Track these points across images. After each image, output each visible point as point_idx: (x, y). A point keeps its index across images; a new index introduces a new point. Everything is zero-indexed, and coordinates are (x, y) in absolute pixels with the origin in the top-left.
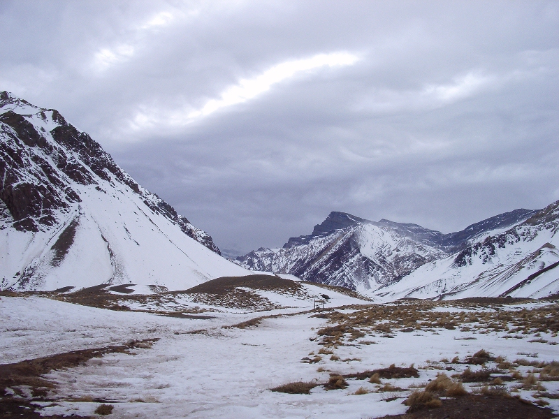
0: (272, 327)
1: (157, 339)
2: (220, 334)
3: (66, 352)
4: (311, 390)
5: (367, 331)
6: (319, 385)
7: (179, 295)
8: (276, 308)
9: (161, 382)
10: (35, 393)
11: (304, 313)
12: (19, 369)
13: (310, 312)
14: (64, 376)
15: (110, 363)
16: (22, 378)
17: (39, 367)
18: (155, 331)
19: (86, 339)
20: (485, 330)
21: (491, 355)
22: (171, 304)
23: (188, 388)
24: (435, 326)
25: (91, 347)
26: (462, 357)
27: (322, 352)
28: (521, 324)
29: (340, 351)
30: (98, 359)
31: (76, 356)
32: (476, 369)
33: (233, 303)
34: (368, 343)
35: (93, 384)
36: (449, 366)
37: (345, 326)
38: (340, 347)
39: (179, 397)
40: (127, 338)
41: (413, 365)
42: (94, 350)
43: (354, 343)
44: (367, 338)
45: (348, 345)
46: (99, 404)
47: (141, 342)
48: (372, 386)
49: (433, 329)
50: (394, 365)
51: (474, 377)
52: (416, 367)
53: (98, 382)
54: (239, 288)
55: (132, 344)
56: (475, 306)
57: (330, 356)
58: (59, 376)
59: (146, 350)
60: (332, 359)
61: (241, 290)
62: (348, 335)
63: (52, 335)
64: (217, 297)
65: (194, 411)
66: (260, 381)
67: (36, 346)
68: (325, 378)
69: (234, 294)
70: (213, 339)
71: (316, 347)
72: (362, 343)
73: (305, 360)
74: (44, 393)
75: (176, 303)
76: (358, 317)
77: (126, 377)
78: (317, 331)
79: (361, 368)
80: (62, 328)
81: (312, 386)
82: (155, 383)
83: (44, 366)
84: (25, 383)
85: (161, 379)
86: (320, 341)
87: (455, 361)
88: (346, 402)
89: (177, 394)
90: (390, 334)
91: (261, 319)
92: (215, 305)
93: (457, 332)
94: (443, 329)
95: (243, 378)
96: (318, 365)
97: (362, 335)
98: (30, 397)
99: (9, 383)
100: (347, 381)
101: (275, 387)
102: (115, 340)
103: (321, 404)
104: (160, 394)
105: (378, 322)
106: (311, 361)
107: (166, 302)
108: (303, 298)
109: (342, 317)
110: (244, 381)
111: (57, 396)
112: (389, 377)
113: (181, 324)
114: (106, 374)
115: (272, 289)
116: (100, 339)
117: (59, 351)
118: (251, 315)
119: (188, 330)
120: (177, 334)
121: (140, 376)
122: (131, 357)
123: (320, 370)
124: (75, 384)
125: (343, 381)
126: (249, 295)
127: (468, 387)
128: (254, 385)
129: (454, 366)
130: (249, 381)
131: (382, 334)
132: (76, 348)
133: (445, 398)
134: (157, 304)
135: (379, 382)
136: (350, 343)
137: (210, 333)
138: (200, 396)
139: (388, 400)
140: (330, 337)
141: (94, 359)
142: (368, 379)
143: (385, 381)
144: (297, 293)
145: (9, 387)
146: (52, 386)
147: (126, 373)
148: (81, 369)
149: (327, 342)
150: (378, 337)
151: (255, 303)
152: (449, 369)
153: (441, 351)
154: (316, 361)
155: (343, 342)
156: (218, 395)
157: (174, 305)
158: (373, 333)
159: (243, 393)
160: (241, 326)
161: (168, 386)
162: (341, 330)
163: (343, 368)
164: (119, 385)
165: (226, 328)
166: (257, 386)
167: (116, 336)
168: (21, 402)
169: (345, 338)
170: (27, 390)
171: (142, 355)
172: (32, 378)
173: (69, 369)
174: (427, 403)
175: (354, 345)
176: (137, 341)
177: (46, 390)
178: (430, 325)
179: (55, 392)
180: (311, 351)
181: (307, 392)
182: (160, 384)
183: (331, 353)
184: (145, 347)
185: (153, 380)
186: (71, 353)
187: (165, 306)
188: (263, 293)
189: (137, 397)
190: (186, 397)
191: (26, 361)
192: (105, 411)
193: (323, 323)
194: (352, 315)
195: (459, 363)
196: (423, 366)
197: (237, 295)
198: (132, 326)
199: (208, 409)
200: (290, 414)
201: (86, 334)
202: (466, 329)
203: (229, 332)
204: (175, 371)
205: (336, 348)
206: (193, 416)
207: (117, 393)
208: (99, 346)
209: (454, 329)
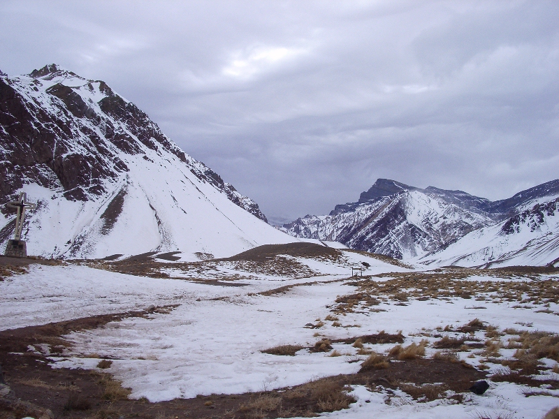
0: (301, 295)
1: (177, 306)
2: (241, 301)
3: (89, 316)
4: (297, 353)
5: (384, 300)
6: (305, 348)
7: (221, 262)
8: (315, 275)
9: (167, 343)
10: (53, 350)
11: (342, 280)
12: (43, 331)
13: (349, 279)
14: (81, 336)
15: (127, 327)
16: (44, 338)
17: (61, 328)
18: (180, 297)
19: (114, 306)
20: (499, 300)
21: (484, 324)
23: (189, 349)
24: (452, 294)
25: (113, 312)
26: (456, 326)
27: (329, 318)
28: (535, 295)
29: (344, 319)
30: (117, 322)
31: (96, 320)
33: (274, 271)
34: (377, 311)
35: (106, 344)
36: (439, 333)
38: (349, 314)
39: (177, 356)
40: (148, 304)
41: (401, 332)
42: (115, 315)
43: (366, 310)
44: (382, 306)
45: (358, 313)
46: (101, 360)
47: (162, 308)
49: (449, 298)
52: (404, 334)
53: (111, 342)
54: (281, 256)
55: (152, 310)
57: (332, 323)
58: (77, 337)
59: (164, 315)
60: (334, 325)
61: (282, 258)
62: (364, 302)
63: (82, 301)
64: (259, 265)
65: (177, 367)
66: (257, 344)
67: (65, 311)
68: (316, 342)
69: (275, 262)
70: (233, 306)
71: (326, 314)
73: (310, 326)
74: (60, 350)
75: (217, 270)
76: (387, 286)
77: (136, 338)
78: (336, 298)
79: (354, 333)
80: (94, 295)
81: (299, 348)
82: (161, 344)
83: (65, 328)
84: (45, 342)
85: (167, 341)
86: (334, 309)
87: (447, 329)
88: (317, 363)
89: (176, 354)
90: (405, 303)
91: (292, 286)
92: (256, 272)
93: (472, 302)
94: (459, 298)
95: (243, 341)
96: (317, 331)
97: (377, 303)
98: (48, 353)
99: (32, 342)
100: (334, 345)
101: (266, 349)
102: (139, 306)
103: (293, 364)
104: (162, 353)
105: (404, 290)
106: (314, 327)
107: (208, 270)
108: (343, 265)
109: (373, 284)
110: (242, 343)
111: (71, 353)
112: (374, 343)
113: (208, 292)
114: (120, 336)
115: (313, 256)
116: (125, 305)
117: (85, 316)
120: (199, 300)
121: (150, 338)
122: (148, 321)
123: (316, 335)
124: (89, 344)
126: (290, 263)
128: (249, 347)
129: (443, 333)
130: (248, 343)
131: (396, 303)
132: (100, 313)
133: (395, 361)
135: (361, 347)
136: (361, 311)
137: (231, 300)
138: (197, 355)
139: (350, 362)
140: (345, 304)
141: (113, 322)
142: (353, 344)
143: (366, 345)
144: (337, 261)
145: (32, 345)
146: (68, 344)
147: (137, 335)
148: (99, 331)
149: (341, 310)
150: (391, 305)
151: (295, 270)
152: (436, 336)
153: (444, 320)
154: (318, 327)
155: (353, 309)
156: (213, 356)
157: (215, 272)
158: (389, 301)
159: (236, 354)
160: (267, 294)
161: (171, 347)
163: (339, 333)
164: (129, 345)
165: (250, 295)
166: (252, 348)
167: (140, 302)
168: (38, 357)
169: (359, 306)
170: (46, 348)
171: (160, 319)
172: (52, 338)
173: (87, 331)
174: (377, 364)
175: (363, 313)
176: (158, 307)
177: (62, 348)
178: (448, 294)
179: (70, 350)
180: (317, 318)
181: (293, 354)
182: (165, 345)
183: (337, 320)
184: (166, 313)
185: (160, 342)
186: (94, 317)
187: (205, 274)
188: (303, 261)
189: (139, 355)
190: (183, 356)
191: (52, 323)
192: (105, 365)
193: (351, 290)
194: (382, 283)
195: (451, 331)
196: (413, 334)
197: (278, 262)
198: (160, 293)
199: (190, 365)
200: (258, 371)
201: (114, 300)
202: (482, 299)
203: (252, 299)
204: (184, 334)
205: (345, 315)
206: (174, 371)
207: (124, 352)
208: (122, 312)
209: (470, 298)
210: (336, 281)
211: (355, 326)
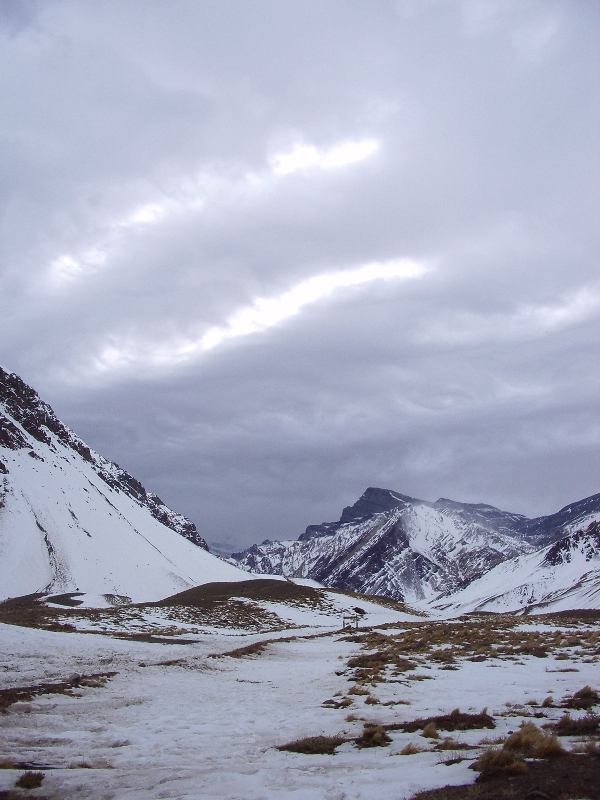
0: (283, 656)
1: (113, 674)
2: (206, 667)
4: (337, 749)
5: (420, 661)
6: (349, 740)
7: (148, 609)
8: (288, 627)
9: (117, 737)
11: (329, 634)
13: (338, 632)
15: (43, 710)
18: (110, 661)
19: (11, 674)
20: (591, 658)
22: (136, 622)
23: (156, 746)
24: (517, 652)
25: (15, 686)
26: (557, 698)
27: (353, 691)
29: (380, 691)
30: (25, 703)
32: (578, 715)
33: (225, 621)
34: (420, 679)
35: (16, 741)
36: (538, 711)
37: (386, 653)
38: (380, 685)
39: (142, 760)
40: (68, 673)
41: (485, 710)
42: (19, 690)
43: (400, 678)
44: (420, 671)
45: (391, 682)
46: (23, 772)
47: (90, 678)
48: (426, 742)
49: (515, 656)
50: (457, 711)
51: (575, 728)
52: (490, 713)
53: (23, 737)
54: (236, 599)
55: (77, 681)
56: (576, 623)
57: (365, 697)
59: (96, 690)
60: (368, 702)
61: (237, 602)
62: (392, 666)
64: (203, 612)
65: (163, 782)
66: (263, 735)
68: (357, 730)
69: (227, 608)
70: (195, 674)
71: (344, 685)
72: (411, 678)
73: (329, 704)
75: (143, 620)
76: (407, 641)
77: (66, 729)
78: (346, 661)
79: (409, 714)
81: (338, 742)
82: (108, 739)
85: (118, 733)
86: (351, 676)
87: (548, 704)
88: (387, 766)
89: (140, 756)
90: (453, 665)
91: (266, 643)
92: (200, 624)
93: (550, 661)
94: (529, 656)
95: (237, 730)
96: (348, 711)
97: (412, 667)
100: (390, 734)
101: (285, 744)
102: (51, 676)
103: (350, 769)
104: (116, 755)
105: (435, 648)
106: (338, 706)
107: (129, 619)
108: (326, 612)
109: (384, 640)
110: (238, 735)
112: (451, 729)
113: (148, 652)
114: (36, 726)
115: (283, 600)
116: (30, 674)
118: (252, 638)
119: (159, 661)
120: (143, 665)
121: (86, 729)
122: (73, 700)
123: (350, 719)
125: (384, 734)
126: (249, 609)
127: (567, 743)
128: (252, 740)
129: (545, 711)
130: (246, 735)
131: (442, 665)
133: (531, 760)
134: (116, 622)
135: (436, 736)
136: (394, 679)
137: (191, 665)
138: (173, 758)
139: (449, 763)
140: (366, 669)
141: (19, 703)
142: (420, 732)
143: (444, 734)
144: (318, 606)
147: (65, 724)
149: (361, 677)
150: (435, 669)
151: (257, 620)
152: (538, 716)
153: (527, 689)
154: (345, 704)
155: (384, 677)
156: (200, 757)
157: (141, 624)
158: (428, 663)
159: (237, 753)
160: (236, 654)
161: (126, 743)
162: (381, 659)
163: (383, 715)
164: (55, 742)
165: (214, 656)
166: (257, 743)
167: (53, 669)
169: (387, 671)
171: (91, 697)
174: (506, 767)
175: (400, 682)
176: (84, 677)
178: (511, 652)
180: (337, 691)
181: (331, 752)
182: (115, 740)
183: (366, 693)
184: (95, 686)
185: (104, 735)
187: (127, 626)
188: (269, 606)
189: (79, 759)
190: (153, 760)
192: (31, 782)
193: (355, 649)
194: (397, 637)
195: (553, 707)
196: (500, 712)
197: (231, 608)
198: (77, 655)
199: (185, 778)
200: (304, 785)
201: (10, 666)
202: (563, 657)
203: (219, 663)
204: (138, 720)
205: (375, 686)
206: (162, 788)
207: (51, 754)
208: (28, 684)
209: (546, 656)
210: (322, 635)
211: (401, 702)
